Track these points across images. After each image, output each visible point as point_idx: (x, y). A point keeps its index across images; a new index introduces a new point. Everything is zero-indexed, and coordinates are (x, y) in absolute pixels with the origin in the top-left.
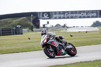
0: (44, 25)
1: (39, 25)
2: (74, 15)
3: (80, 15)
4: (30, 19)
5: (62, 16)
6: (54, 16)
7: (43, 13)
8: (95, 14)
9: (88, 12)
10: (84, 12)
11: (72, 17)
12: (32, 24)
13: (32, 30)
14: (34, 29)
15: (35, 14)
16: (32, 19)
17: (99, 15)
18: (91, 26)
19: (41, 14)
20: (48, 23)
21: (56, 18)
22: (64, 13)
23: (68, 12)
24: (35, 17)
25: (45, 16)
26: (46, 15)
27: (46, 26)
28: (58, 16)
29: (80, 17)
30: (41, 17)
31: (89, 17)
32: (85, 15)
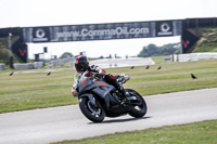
0: (37, 56)
1: (26, 55)
2: (102, 32)
3: (115, 32)
4: (6, 43)
5: (76, 34)
6: (59, 35)
8: (146, 30)
9: (130, 25)
10: (122, 25)
11: (97, 38)
12: (10, 53)
13: (12, 67)
14: (15, 65)
15: (17, 31)
16: (10, 43)
17: (154, 32)
18: (139, 56)
19: (31, 32)
20: (45, 50)
21: (61, 40)
22: (79, 28)
23: (87, 26)
24: (18, 38)
25: (38, 35)
26: (40, 33)
27: (41, 57)
28: (66, 34)
29: (115, 37)
30: (31, 37)
31: (132, 36)
32: (124, 31)
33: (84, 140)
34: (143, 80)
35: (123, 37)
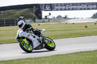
0: (46, 17)
1: (41, 16)
2: (75, 7)
3: (81, 7)
4: (32, 11)
5: (64, 7)
6: (56, 8)
7: (45, 5)
8: (95, 6)
9: (88, 4)
10: (84, 4)
11: (73, 9)
12: (34, 15)
13: (35, 21)
14: (36, 20)
15: (38, 6)
16: (34, 11)
18: (91, 18)
19: (44, 6)
20: (50, 14)
21: (57, 10)
22: (65, 5)
23: (69, 4)
24: (38, 8)
25: (47, 8)
26: (48, 7)
27: (48, 17)
28: (59, 7)
29: (81, 9)
30: (44, 8)
31: (89, 9)
32: (85, 7)
33: (67, 54)
34: (93, 28)
35: (85, 9)
